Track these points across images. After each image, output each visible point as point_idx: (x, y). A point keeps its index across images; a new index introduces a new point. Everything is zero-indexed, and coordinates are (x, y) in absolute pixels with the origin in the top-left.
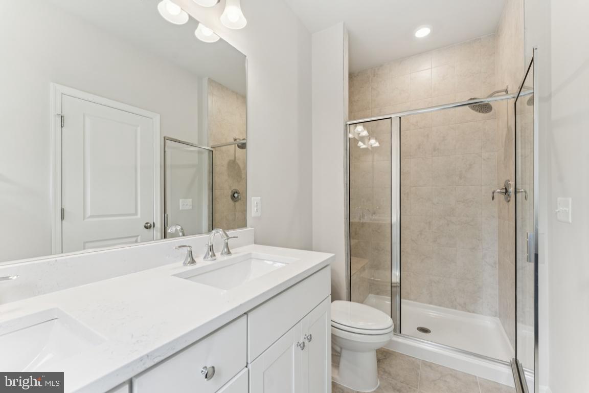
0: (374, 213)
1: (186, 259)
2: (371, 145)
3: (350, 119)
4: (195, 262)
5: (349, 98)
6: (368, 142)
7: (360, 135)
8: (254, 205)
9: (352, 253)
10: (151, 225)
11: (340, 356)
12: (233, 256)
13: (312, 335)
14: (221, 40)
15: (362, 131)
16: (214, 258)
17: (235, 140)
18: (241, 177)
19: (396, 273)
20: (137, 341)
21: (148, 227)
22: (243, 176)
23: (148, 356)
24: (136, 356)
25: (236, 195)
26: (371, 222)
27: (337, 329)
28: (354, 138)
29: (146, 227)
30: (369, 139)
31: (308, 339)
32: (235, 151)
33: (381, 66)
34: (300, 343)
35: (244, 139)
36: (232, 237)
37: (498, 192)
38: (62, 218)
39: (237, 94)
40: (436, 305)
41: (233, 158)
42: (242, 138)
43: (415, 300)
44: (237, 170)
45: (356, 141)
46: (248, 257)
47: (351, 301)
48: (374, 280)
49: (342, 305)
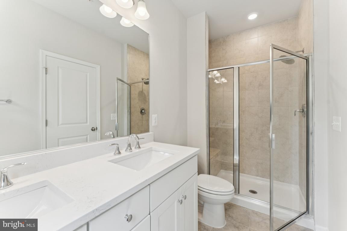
0: (224, 122)
1: (116, 152)
2: (222, 82)
3: (209, 68)
4: (121, 153)
5: (209, 54)
6: (221, 79)
7: (216, 76)
8: (153, 119)
9: (210, 145)
10: (95, 129)
11: (203, 207)
12: (142, 149)
13: (187, 196)
14: (135, 25)
15: (217, 74)
16: (131, 150)
17: (143, 79)
18: (146, 101)
19: (236, 157)
20: (91, 201)
21: (93, 130)
22: (147, 100)
23: (97, 209)
24: (91, 210)
25: (143, 111)
26: (222, 127)
27: (201, 191)
28: (212, 78)
29: (92, 130)
30: (221, 78)
31: (184, 198)
32: (143, 86)
33: (228, 36)
34: (180, 200)
35: (148, 79)
36: (141, 139)
37: (298, 111)
38: (46, 125)
39: (144, 52)
40: (260, 177)
41: (141, 90)
42: (146, 78)
43: (248, 174)
44: (144, 97)
45: (213, 79)
46: (150, 150)
47: (210, 174)
48: (223, 162)
49: (204, 177)
